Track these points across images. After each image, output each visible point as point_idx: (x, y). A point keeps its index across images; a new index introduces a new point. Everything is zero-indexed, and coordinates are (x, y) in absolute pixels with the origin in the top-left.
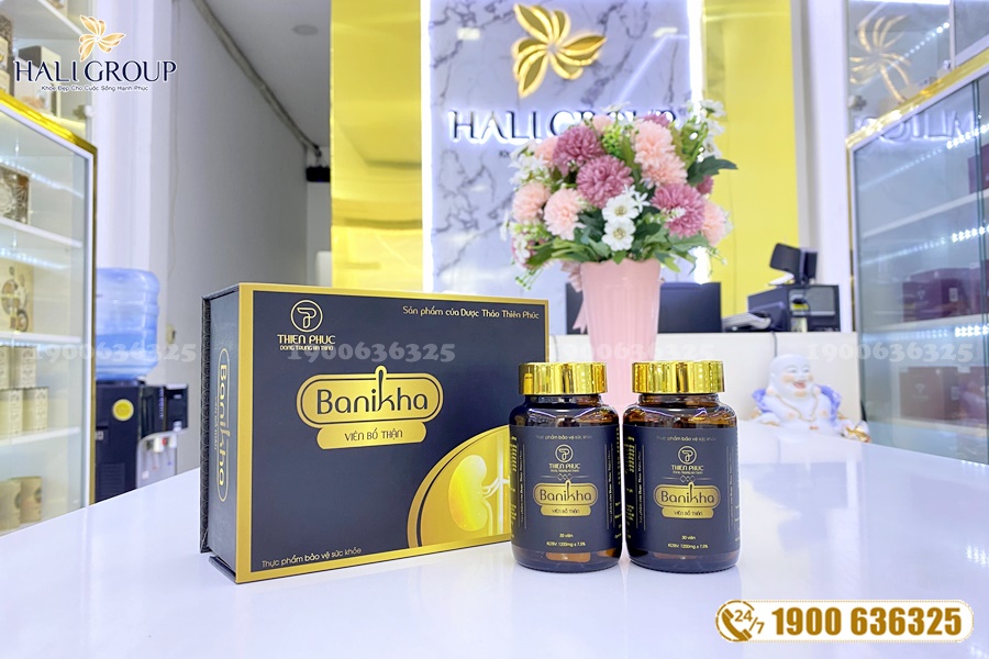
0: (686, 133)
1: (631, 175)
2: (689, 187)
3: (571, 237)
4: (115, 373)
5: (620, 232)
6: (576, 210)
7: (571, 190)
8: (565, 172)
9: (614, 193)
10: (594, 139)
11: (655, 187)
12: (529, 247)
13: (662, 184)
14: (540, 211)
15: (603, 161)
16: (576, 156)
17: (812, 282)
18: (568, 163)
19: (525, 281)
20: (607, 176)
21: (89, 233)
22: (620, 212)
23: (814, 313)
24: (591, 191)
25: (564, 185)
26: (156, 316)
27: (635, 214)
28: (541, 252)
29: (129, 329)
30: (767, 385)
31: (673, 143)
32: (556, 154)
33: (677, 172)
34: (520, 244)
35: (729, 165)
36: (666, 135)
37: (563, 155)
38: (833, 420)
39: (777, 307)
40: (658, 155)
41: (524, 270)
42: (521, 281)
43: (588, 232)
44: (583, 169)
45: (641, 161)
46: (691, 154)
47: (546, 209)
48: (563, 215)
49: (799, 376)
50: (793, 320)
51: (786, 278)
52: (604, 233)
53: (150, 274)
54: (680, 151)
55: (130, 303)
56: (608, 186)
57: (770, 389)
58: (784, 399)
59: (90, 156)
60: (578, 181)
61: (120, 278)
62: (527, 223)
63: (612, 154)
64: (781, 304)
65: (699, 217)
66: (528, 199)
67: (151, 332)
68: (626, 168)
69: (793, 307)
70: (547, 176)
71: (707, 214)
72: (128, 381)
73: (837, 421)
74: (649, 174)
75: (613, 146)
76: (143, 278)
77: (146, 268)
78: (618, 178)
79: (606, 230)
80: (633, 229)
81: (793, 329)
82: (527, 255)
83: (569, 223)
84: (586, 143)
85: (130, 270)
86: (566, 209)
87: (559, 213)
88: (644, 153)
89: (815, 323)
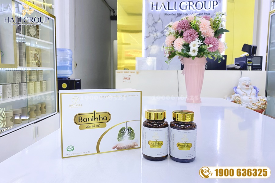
0: (215, 21)
1: (198, 34)
2: (215, 38)
3: (181, 51)
4: (62, 76)
5: (194, 51)
6: (182, 44)
7: (181, 38)
8: (180, 33)
9: (193, 39)
10: (188, 24)
11: (205, 38)
12: (169, 53)
13: (207, 37)
14: (173, 43)
15: (190, 31)
16: (183, 28)
17: (254, 55)
18: (180, 30)
19: (168, 62)
20: (191, 35)
21: (54, 40)
22: (194, 46)
23: (253, 65)
24: (187, 39)
25: (179, 37)
26: (72, 61)
27: (198, 46)
28: (172, 54)
29: (65, 64)
30: (238, 85)
31: (210, 25)
32: (177, 28)
33: (211, 33)
34: (167, 52)
35: (227, 31)
36: (209, 23)
37: (179, 28)
38: (256, 96)
39: (243, 62)
40: (206, 29)
41: (168, 59)
42: (167, 62)
43: (185, 50)
44: (184, 32)
45: (201, 31)
46: (216, 27)
47: (174, 43)
48: (179, 45)
49: (247, 83)
50: (247, 66)
51: (247, 54)
52: (190, 51)
53: (70, 50)
54: (213, 27)
55: (65, 58)
56: (191, 38)
57: (239, 87)
58: (242, 90)
59: (54, 19)
60: (183, 36)
61: (63, 51)
62: (169, 47)
63: (193, 28)
64: (244, 62)
65: (217, 46)
66: (169, 40)
67: (71, 65)
68: (197, 32)
69: (248, 63)
70: (175, 34)
71: (219, 45)
72: (65, 78)
73: (257, 96)
74: (203, 34)
75: (193, 25)
76: (68, 51)
77: (69, 49)
78: (194, 35)
79: (190, 50)
80: (198, 50)
81: (247, 69)
82: (168, 55)
83: (180, 48)
84: (186, 25)
85: (65, 49)
86: (179, 44)
87: (177, 45)
88: (202, 28)
89: (253, 68)
